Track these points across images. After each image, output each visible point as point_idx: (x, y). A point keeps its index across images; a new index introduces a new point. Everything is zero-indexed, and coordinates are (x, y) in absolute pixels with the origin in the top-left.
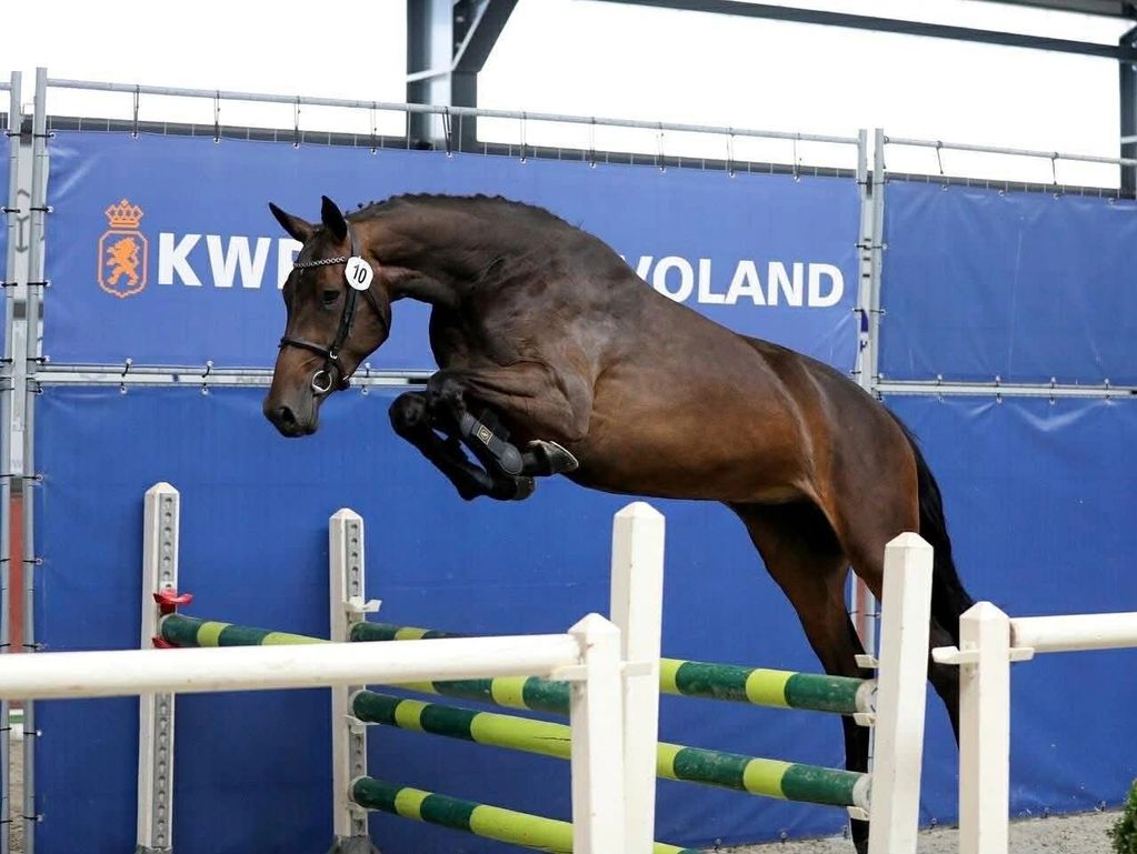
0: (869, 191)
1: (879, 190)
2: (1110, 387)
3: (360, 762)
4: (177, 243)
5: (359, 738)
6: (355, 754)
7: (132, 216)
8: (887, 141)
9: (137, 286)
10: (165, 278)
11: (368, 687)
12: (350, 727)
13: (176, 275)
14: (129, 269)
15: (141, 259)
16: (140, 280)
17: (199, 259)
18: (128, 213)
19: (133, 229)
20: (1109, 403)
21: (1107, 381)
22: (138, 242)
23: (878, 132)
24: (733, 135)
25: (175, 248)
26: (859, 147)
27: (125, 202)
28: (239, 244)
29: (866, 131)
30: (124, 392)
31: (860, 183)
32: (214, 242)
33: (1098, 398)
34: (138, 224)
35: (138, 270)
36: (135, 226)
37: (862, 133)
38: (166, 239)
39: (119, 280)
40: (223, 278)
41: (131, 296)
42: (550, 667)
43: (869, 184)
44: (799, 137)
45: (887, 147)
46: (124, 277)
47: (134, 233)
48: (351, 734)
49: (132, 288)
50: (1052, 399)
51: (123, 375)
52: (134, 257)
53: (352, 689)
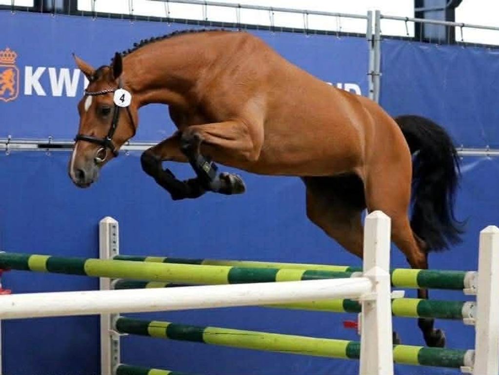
0: (373, 45)
1: (378, 44)
2: (489, 150)
3: (116, 356)
4: (34, 72)
5: (116, 343)
6: (114, 351)
7: (11, 57)
8: (382, 17)
9: (14, 95)
10: (28, 91)
11: (121, 314)
12: (111, 337)
13: (33, 90)
14: (10, 86)
15: (16, 80)
16: (15, 92)
17: (45, 81)
18: (9, 55)
19: (13, 64)
20: (489, 158)
21: (488, 146)
22: (14, 71)
23: (377, 12)
24: (307, 14)
25: (33, 75)
26: (368, 21)
27: (8, 49)
28: (65, 72)
29: (371, 12)
30: (8, 154)
31: (369, 40)
32: (52, 71)
33: (483, 156)
34: (15, 61)
35: (14, 87)
36: (13, 63)
37: (370, 13)
38: (28, 70)
39: (5, 92)
40: (57, 92)
41: (11, 100)
42: (360, 294)
43: (373, 41)
44: (340, 15)
45: (382, 21)
46: (8, 91)
47: (13, 66)
48: (112, 340)
49: (11, 97)
50: (462, 156)
51: (7, 144)
52: (13, 80)
53: (112, 316)
